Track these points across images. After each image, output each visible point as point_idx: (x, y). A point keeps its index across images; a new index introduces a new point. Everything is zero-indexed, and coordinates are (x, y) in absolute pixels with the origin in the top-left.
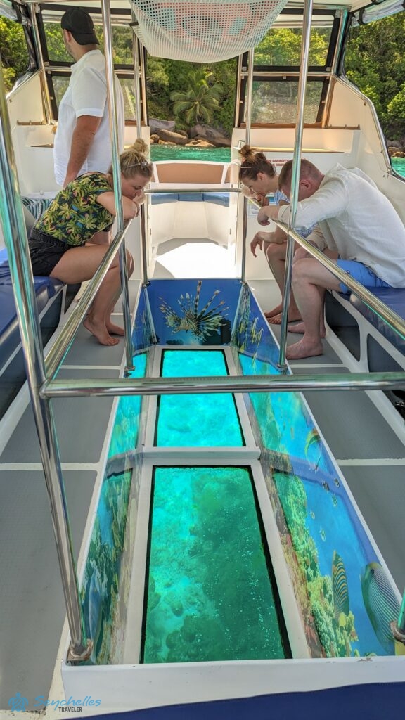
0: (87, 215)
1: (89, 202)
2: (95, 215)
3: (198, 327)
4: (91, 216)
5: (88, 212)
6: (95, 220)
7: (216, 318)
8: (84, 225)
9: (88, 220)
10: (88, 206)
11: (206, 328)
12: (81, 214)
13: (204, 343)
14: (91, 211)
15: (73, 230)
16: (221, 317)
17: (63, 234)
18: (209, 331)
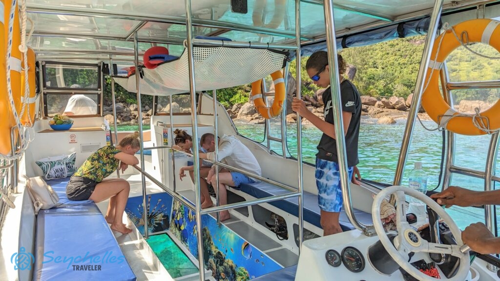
0: (107, 164)
1: (109, 158)
2: (112, 164)
3: (150, 222)
4: (110, 165)
5: (108, 163)
6: (111, 166)
7: (160, 215)
8: (106, 170)
9: (108, 167)
10: (108, 160)
11: (154, 222)
12: (104, 164)
13: (153, 231)
14: (110, 162)
15: (100, 174)
16: (163, 214)
17: (95, 177)
18: (156, 223)
